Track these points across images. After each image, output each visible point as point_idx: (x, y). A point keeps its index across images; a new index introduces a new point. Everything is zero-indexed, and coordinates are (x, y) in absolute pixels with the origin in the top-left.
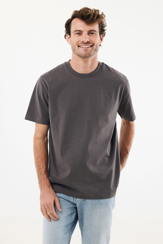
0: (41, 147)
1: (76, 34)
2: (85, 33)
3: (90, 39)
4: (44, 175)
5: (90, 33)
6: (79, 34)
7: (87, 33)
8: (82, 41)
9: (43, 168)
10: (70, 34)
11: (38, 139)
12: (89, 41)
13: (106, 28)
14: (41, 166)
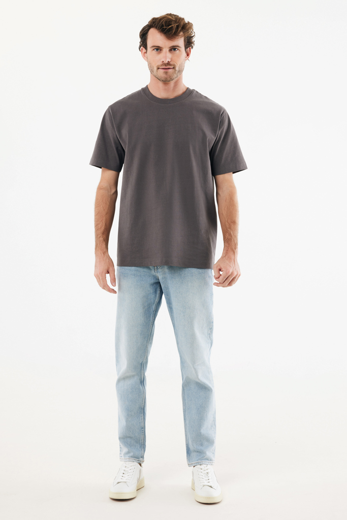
0: (103, 201)
1: (154, 50)
2: (166, 50)
3: (171, 59)
4: (100, 237)
5: (173, 49)
6: (157, 49)
7: (168, 50)
8: (162, 61)
9: (101, 228)
10: (146, 48)
11: (101, 189)
12: (170, 61)
13: (194, 39)
14: (100, 225)
